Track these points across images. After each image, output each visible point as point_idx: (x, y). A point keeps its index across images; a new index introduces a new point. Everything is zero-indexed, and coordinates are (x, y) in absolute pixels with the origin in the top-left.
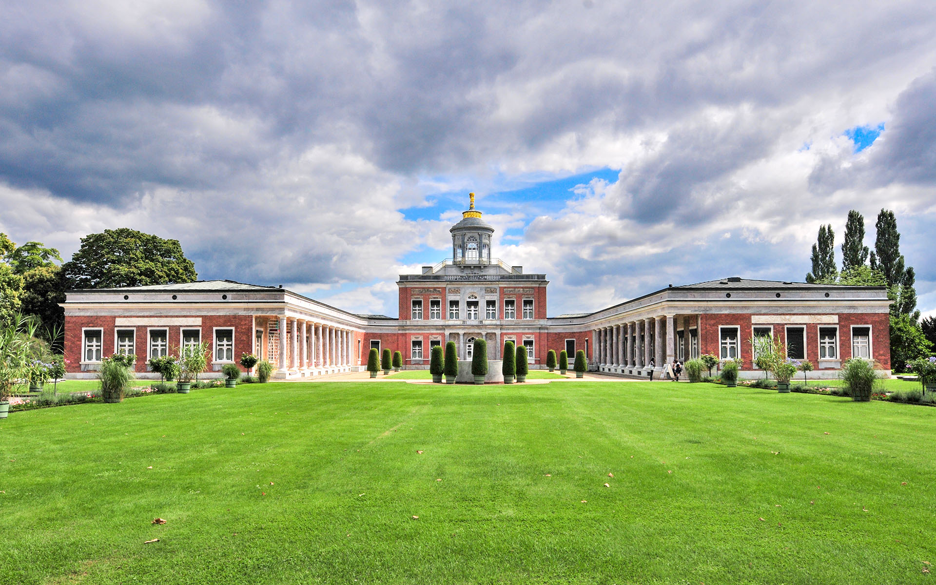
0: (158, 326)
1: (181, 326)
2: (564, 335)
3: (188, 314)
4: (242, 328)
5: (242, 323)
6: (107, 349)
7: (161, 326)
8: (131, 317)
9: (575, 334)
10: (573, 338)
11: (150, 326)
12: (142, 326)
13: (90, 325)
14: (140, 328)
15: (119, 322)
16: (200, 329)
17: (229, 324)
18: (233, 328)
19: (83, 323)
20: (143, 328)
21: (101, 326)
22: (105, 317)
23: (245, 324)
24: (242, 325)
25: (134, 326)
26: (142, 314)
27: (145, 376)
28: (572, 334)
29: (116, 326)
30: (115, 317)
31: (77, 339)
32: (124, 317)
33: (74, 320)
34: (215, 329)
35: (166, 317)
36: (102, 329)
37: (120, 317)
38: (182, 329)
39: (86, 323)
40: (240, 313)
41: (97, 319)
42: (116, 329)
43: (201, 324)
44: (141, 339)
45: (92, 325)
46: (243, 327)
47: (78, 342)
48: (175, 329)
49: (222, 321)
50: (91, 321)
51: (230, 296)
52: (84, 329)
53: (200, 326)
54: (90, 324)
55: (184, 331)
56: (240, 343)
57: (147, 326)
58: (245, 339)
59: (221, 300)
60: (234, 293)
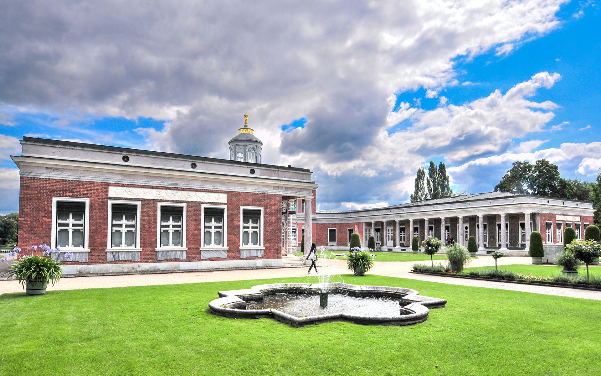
0: (173, 201)
1: (202, 203)
2: (327, 225)
3: (211, 188)
4: (271, 209)
5: (271, 203)
6: (96, 230)
7: (177, 202)
8: (133, 186)
9: (336, 225)
10: (334, 227)
11: (161, 201)
12: (149, 200)
13: (67, 194)
14: (145, 202)
15: (113, 192)
16: (225, 207)
17: (258, 203)
18: (262, 208)
19: (54, 191)
20: (152, 203)
21: (86, 196)
22: (91, 183)
23: (275, 205)
24: (271, 205)
25: (139, 200)
26: (150, 184)
27: (156, 266)
28: (334, 225)
29: (111, 198)
30: (109, 185)
31: (42, 214)
32: (123, 185)
33: (37, 184)
34: (242, 208)
35: (183, 189)
36: (87, 201)
37: (116, 185)
38: (203, 206)
39: (60, 191)
40: (269, 191)
41: (78, 185)
42: (110, 202)
43: (226, 202)
44: (149, 217)
45: (70, 194)
46: (273, 208)
47: (45, 219)
48: (194, 206)
49: (250, 199)
50: (69, 188)
51: (258, 171)
52: (55, 200)
53: (225, 204)
54: (66, 191)
55: (205, 209)
56: (269, 226)
57: (157, 200)
58: (274, 221)
59: (248, 174)
60: (264, 168)
